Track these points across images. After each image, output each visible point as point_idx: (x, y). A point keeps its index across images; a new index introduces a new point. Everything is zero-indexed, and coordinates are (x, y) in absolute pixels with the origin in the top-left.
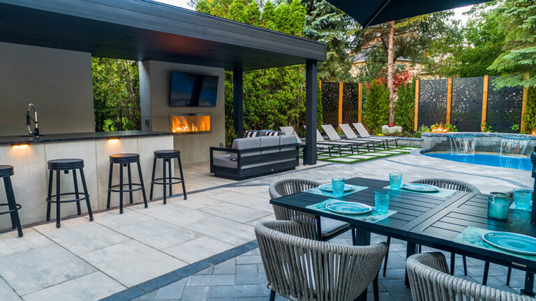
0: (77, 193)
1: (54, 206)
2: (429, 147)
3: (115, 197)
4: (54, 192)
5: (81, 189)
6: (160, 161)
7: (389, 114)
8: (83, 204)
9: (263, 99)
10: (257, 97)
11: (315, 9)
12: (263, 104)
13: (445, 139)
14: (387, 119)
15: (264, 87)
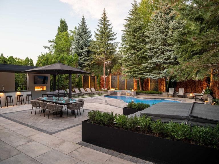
0: (11, 102)
1: (7, 103)
2: (109, 94)
3: (18, 102)
4: (7, 101)
5: (12, 101)
6: (28, 96)
7: (104, 85)
8: (12, 103)
9: (63, 81)
10: (62, 81)
11: (83, 55)
12: (63, 83)
13: (114, 92)
14: (104, 86)
15: (64, 78)
